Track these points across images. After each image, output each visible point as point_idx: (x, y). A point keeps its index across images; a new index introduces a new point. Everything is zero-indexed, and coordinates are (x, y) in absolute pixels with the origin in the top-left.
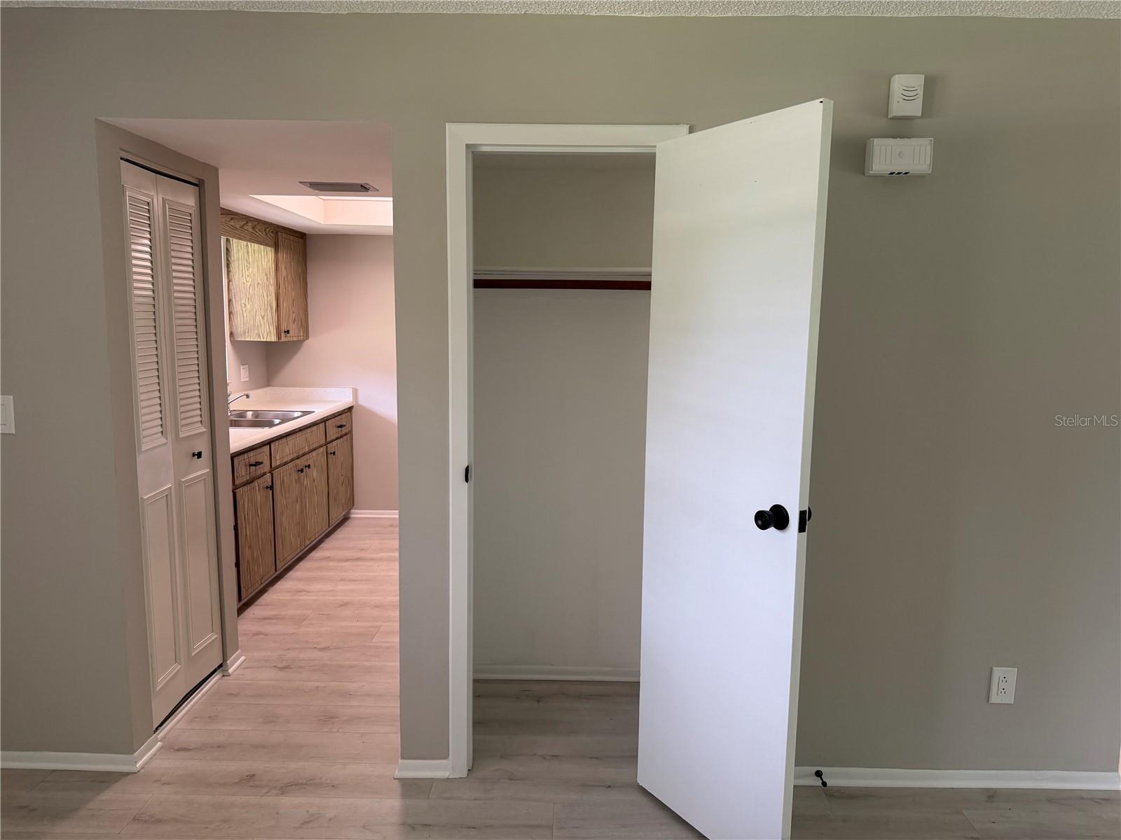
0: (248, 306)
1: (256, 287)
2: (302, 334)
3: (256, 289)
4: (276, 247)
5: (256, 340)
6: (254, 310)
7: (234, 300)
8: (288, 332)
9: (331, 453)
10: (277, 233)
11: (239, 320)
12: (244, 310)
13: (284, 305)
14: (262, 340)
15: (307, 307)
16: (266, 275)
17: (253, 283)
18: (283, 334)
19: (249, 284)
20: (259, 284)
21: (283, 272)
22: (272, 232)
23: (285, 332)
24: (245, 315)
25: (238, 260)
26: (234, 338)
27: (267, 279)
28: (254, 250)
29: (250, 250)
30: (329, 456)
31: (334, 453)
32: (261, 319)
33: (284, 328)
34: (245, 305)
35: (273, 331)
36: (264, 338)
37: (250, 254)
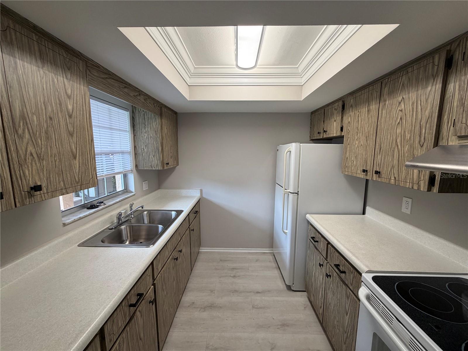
0: (145, 150)
1: (150, 138)
2: (175, 164)
3: (150, 140)
4: (161, 115)
5: (150, 169)
6: (149, 152)
7: (137, 147)
8: (168, 164)
9: (192, 230)
10: (161, 108)
11: (140, 158)
12: (143, 152)
13: (166, 149)
14: (154, 169)
15: (178, 149)
16: (155, 132)
17: (148, 137)
18: (165, 165)
19: (145, 137)
20: (151, 137)
21: (165, 130)
22: (158, 106)
23: (166, 164)
24: (144, 155)
25: (139, 124)
26: (138, 168)
27: (156, 134)
28: (148, 117)
29: (146, 117)
30: (191, 231)
31: (193, 230)
32: (153, 157)
33: (165, 162)
34: (144, 149)
35: (160, 164)
36: (154, 168)
37: (146, 119)
